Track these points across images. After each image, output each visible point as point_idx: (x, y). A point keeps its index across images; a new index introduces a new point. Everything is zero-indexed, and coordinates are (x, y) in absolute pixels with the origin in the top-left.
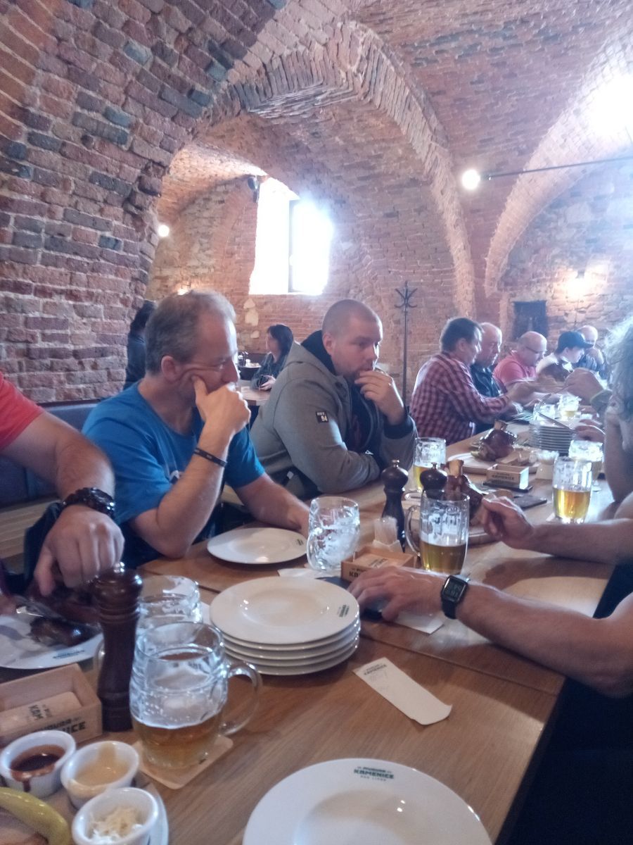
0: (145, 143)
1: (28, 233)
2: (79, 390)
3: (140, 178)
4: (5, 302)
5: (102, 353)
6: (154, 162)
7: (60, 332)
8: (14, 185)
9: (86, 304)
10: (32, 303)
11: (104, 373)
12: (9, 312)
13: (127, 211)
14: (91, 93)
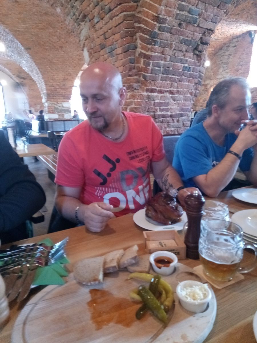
0: (205, 21)
1: (157, 68)
2: (172, 131)
3: (201, 38)
4: (147, 96)
5: (181, 115)
6: (208, 29)
7: (166, 107)
8: (153, 49)
9: (176, 95)
10: (157, 97)
11: (181, 124)
12: (149, 100)
13: (195, 54)
14: (184, 3)
